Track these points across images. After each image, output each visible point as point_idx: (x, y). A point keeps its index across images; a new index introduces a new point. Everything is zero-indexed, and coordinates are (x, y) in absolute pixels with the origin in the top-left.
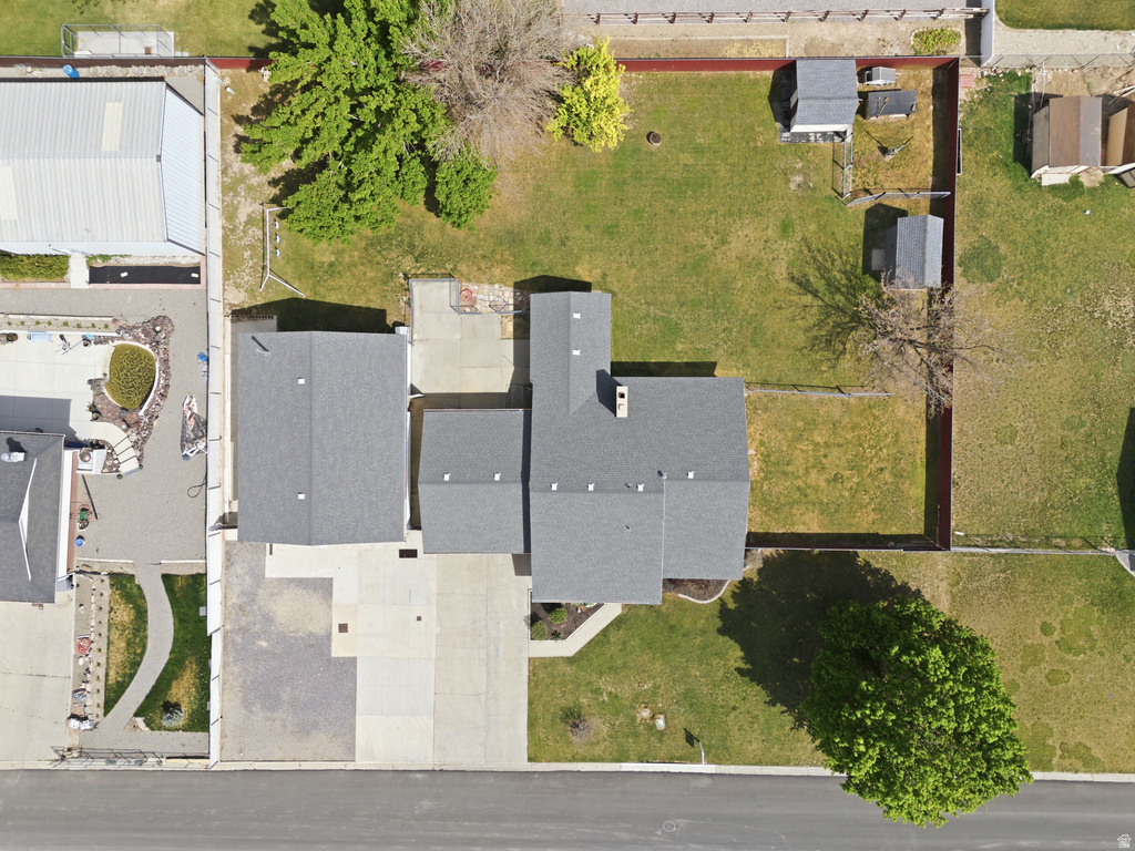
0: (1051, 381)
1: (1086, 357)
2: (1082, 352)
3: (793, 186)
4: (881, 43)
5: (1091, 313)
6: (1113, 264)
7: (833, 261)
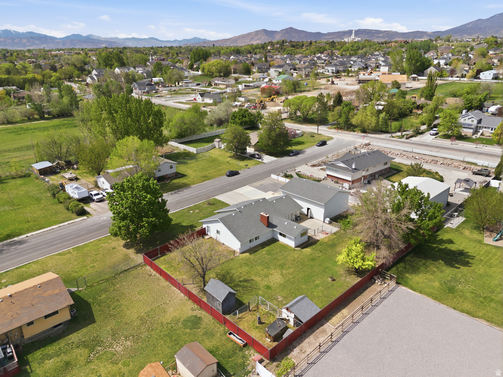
0: (136, 311)
1: (126, 323)
2: (129, 324)
3: (279, 297)
4: (303, 351)
5: (133, 336)
6: (135, 356)
7: (244, 291)
